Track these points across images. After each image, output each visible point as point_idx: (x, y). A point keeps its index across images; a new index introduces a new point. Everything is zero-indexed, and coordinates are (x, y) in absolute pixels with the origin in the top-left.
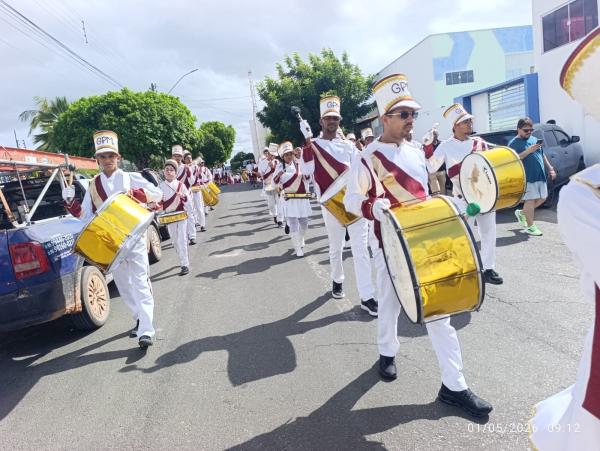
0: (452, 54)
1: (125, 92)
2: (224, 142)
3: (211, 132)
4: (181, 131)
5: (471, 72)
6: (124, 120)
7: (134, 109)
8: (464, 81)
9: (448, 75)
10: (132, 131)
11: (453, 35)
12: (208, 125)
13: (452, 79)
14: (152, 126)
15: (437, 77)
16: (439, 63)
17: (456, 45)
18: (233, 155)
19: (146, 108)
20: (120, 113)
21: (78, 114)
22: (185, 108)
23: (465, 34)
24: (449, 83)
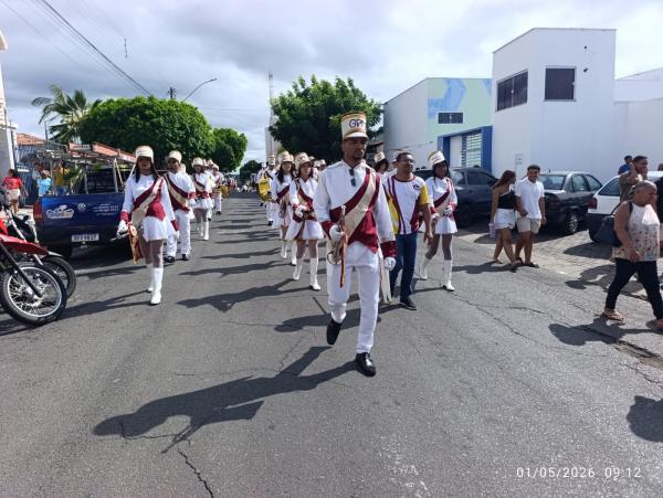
0: (446, 96)
1: (151, 99)
2: (235, 151)
3: (222, 139)
4: (197, 139)
5: (461, 114)
6: (148, 124)
7: (158, 114)
8: (454, 121)
9: (440, 115)
10: (155, 134)
11: (448, 80)
12: (222, 131)
13: (444, 118)
14: (173, 132)
15: (431, 115)
16: (432, 103)
17: (449, 89)
18: (243, 163)
19: (169, 115)
20: (144, 117)
21: (107, 113)
22: (202, 118)
23: (459, 80)
24: (440, 121)
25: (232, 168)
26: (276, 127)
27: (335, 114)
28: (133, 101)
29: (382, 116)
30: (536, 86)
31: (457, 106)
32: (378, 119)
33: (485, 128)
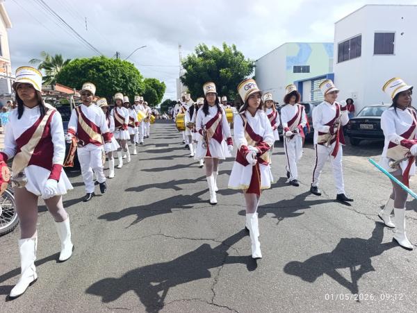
0: (298, 55)
1: (102, 58)
2: (158, 92)
3: (150, 85)
4: (134, 84)
5: (308, 67)
6: (101, 75)
7: (107, 68)
8: (304, 71)
9: (295, 67)
10: (106, 81)
11: (300, 44)
12: (150, 80)
13: (297, 69)
14: (117, 80)
15: (288, 68)
16: (289, 59)
17: (301, 50)
18: (163, 101)
19: (114, 69)
20: (99, 71)
21: (74, 68)
22: (137, 71)
23: (307, 44)
24: (295, 72)
25: (156, 104)
26: (185, 77)
27: (223, 68)
28: (92, 60)
29: (254, 69)
30: (368, 45)
31: (306, 61)
32: (252, 71)
33: (329, 75)
